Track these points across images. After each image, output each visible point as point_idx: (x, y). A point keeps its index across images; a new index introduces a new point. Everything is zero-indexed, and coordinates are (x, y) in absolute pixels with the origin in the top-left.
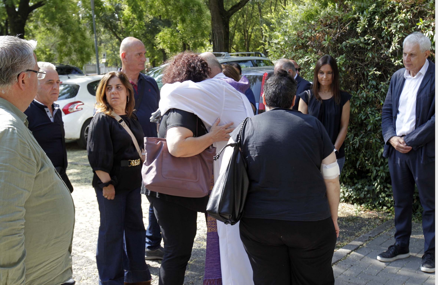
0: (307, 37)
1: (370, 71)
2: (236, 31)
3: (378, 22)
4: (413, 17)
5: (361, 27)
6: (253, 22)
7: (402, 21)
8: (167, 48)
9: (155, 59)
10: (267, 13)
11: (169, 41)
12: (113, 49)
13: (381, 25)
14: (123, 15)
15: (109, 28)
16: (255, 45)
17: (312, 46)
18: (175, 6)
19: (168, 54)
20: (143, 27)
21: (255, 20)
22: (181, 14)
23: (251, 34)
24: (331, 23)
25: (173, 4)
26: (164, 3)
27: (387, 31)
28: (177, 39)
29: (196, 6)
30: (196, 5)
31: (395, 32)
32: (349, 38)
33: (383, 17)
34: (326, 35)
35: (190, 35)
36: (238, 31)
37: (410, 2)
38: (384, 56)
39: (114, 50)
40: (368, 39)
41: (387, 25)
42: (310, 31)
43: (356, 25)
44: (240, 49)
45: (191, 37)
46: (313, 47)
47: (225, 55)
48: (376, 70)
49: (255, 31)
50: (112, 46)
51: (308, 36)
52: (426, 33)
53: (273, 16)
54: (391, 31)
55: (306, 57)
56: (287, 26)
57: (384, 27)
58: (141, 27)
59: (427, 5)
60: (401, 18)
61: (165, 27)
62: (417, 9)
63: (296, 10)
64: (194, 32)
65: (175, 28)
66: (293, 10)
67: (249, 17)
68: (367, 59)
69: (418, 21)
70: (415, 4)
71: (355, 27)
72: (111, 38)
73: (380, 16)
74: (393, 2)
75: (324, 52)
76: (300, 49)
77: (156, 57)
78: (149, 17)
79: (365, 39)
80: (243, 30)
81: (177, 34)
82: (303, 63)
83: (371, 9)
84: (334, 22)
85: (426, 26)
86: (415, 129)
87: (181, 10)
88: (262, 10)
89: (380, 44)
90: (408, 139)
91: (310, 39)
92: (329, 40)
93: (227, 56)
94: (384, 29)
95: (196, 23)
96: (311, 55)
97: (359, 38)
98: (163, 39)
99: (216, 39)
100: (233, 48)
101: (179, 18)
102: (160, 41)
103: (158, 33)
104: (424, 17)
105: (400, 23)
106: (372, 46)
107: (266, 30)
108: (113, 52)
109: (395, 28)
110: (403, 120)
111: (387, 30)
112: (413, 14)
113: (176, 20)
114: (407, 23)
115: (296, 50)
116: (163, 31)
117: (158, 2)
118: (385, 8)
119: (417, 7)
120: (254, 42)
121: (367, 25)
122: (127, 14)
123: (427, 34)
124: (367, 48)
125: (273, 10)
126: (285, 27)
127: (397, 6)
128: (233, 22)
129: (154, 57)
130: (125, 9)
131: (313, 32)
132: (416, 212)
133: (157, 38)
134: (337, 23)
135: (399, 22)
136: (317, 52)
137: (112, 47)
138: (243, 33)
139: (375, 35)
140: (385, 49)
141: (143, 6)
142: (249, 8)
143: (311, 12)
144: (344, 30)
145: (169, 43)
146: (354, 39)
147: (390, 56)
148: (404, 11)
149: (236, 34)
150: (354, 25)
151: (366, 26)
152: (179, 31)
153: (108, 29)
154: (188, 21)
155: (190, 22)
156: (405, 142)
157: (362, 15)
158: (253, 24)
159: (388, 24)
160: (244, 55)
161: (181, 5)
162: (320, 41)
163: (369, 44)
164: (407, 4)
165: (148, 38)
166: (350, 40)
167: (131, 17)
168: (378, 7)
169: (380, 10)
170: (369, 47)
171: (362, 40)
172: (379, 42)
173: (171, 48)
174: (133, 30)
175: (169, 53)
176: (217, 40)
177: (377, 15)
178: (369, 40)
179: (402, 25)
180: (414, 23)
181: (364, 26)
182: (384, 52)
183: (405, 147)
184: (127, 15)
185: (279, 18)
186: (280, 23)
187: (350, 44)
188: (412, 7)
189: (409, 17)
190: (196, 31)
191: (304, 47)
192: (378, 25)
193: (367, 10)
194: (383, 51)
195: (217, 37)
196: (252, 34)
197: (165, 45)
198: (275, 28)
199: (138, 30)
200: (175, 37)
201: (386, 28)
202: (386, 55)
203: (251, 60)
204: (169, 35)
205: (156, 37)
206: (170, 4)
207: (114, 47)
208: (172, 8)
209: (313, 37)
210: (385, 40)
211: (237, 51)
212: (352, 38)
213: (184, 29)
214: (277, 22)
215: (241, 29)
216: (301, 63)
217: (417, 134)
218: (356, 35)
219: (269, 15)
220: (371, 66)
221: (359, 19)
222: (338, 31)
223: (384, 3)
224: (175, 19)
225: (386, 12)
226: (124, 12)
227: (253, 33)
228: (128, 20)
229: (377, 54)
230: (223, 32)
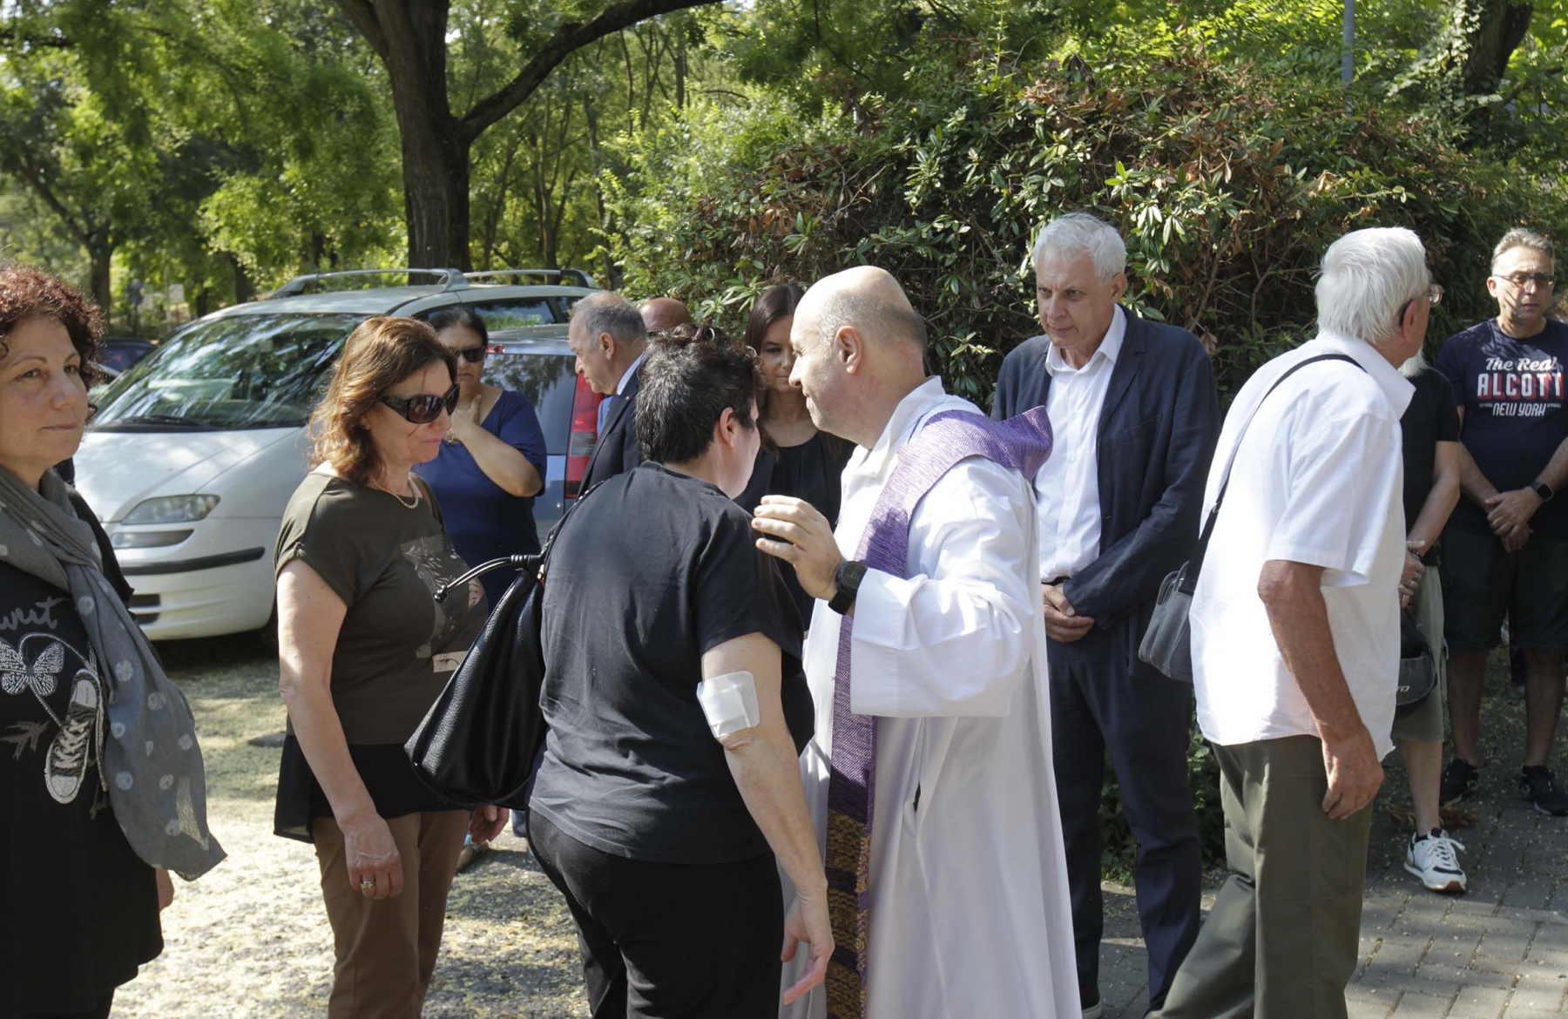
0: (732, 219)
1: (956, 345)
2: (508, 193)
3: (977, 172)
4: (1095, 157)
5: (919, 187)
6: (567, 162)
7: (1058, 171)
8: (246, 250)
9: (207, 290)
10: (614, 130)
11: (253, 225)
12: (42, 249)
13: (988, 181)
14: (71, 123)
15: (22, 168)
16: (577, 242)
17: (750, 251)
18: (275, 98)
19: (252, 270)
20: (151, 171)
21: (577, 155)
22: (296, 126)
23: (563, 203)
24: (817, 170)
25: (263, 88)
26: (231, 85)
27: (1008, 205)
28: (284, 219)
29: (353, 100)
30: (351, 95)
31: (1036, 207)
32: (880, 226)
33: (992, 153)
34: (799, 214)
35: (330, 202)
36: (516, 193)
37: (1086, 106)
38: (1000, 293)
39: (47, 253)
40: (944, 230)
41: (1007, 181)
42: (743, 196)
43: (903, 181)
44: (525, 256)
45: (336, 212)
46: (755, 256)
47: (449, 281)
48: (975, 341)
49: (575, 194)
50: (41, 240)
51: (734, 216)
52: (1139, 213)
53: (638, 141)
54: (1023, 201)
55: (731, 290)
56: (686, 179)
57: (997, 190)
58: (144, 168)
59: (1141, 117)
60: (1056, 160)
61: (238, 172)
62: (1107, 129)
63: (716, 122)
64: (347, 191)
65: (276, 178)
66: (705, 125)
67: (554, 145)
68: (945, 299)
69: (1112, 173)
70: (1100, 111)
71: (899, 187)
72: (31, 209)
73: (983, 149)
74: (1027, 103)
75: (792, 273)
76: (709, 261)
77: (208, 284)
78: (174, 133)
79: (934, 229)
80: (533, 191)
81: (281, 198)
82: (719, 311)
83: (951, 122)
84: (827, 166)
85: (1136, 189)
86: (1101, 552)
87: (295, 110)
88: (600, 121)
89: (986, 247)
90: (1078, 590)
91: (743, 224)
92: (808, 230)
93: (455, 281)
94: (999, 195)
95: (355, 162)
96: (747, 285)
97: (913, 226)
98: (230, 215)
99: (420, 219)
100: (497, 253)
101: (287, 140)
102: (217, 225)
103: (211, 194)
104: (1131, 159)
105: (1052, 177)
106: (959, 253)
107: (614, 193)
108: (42, 260)
109: (1034, 194)
110: (1056, 526)
111: (1009, 198)
112: (1093, 147)
113: (278, 149)
114: (1076, 177)
115: (695, 264)
116: (230, 186)
117: (207, 81)
118: (1000, 122)
119: (1106, 123)
120: (575, 233)
121: (940, 180)
122: (87, 119)
123: (1142, 218)
124: (944, 260)
125: (636, 123)
126: (678, 181)
127: (1039, 116)
128: (498, 161)
129: (202, 282)
130: (77, 103)
131: (752, 201)
132: (1126, 847)
133: (204, 211)
134: (838, 170)
135: (1049, 173)
136: (770, 273)
137: (41, 243)
138: (534, 201)
139: (967, 217)
140: (1005, 265)
141: (148, 93)
142: (554, 114)
143: (764, 133)
144: (861, 194)
145: (250, 233)
146: (898, 231)
147: (1021, 290)
148: (1063, 135)
149: (508, 204)
150: (896, 180)
151: (938, 185)
152: (291, 188)
153: (19, 173)
154: (324, 153)
155: (329, 156)
156: (1069, 601)
157: (922, 146)
158: (570, 169)
159: (1012, 179)
160: (536, 279)
161: (295, 93)
162: (779, 234)
163: (948, 248)
164: (1074, 112)
165: (175, 210)
166: (883, 231)
167: (104, 133)
168: (978, 119)
169: (984, 128)
170: (951, 259)
171: (925, 232)
172: (983, 242)
173: (261, 252)
174: (113, 179)
175: (255, 266)
176: (425, 222)
177: (973, 146)
178: (947, 231)
179: (1059, 182)
180: (1098, 178)
181: (931, 184)
182: (1002, 277)
183: (1071, 620)
184: (87, 125)
185: (656, 151)
186: (659, 168)
187: (883, 247)
188: (1089, 121)
189: (1081, 155)
190: (353, 188)
191: (723, 252)
192: (979, 182)
193: (938, 127)
194: (997, 274)
195: (424, 213)
196: (567, 205)
197: (237, 239)
198: (644, 184)
199: (130, 180)
200: (274, 209)
201: (1004, 191)
202: (1007, 287)
203: (546, 299)
204: (251, 202)
205: (202, 207)
206: (252, 90)
207: (45, 244)
208: (264, 103)
209: (752, 220)
210: (1005, 236)
211: (514, 263)
212: (891, 224)
213: (310, 183)
214: (650, 162)
215: (526, 186)
216: (713, 315)
217: (1107, 575)
218: (905, 216)
219: (621, 139)
220: (957, 324)
221: (911, 158)
222: (842, 198)
223: (996, 105)
224: (273, 145)
225: (1003, 137)
226: (76, 112)
227: (571, 201)
228: (89, 142)
229: (979, 284)
230: (445, 196)
